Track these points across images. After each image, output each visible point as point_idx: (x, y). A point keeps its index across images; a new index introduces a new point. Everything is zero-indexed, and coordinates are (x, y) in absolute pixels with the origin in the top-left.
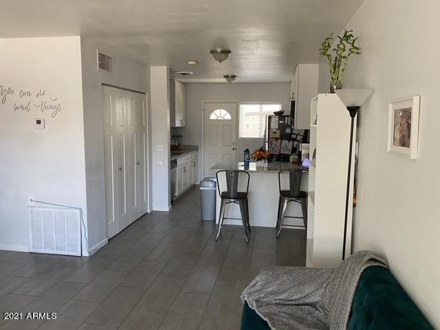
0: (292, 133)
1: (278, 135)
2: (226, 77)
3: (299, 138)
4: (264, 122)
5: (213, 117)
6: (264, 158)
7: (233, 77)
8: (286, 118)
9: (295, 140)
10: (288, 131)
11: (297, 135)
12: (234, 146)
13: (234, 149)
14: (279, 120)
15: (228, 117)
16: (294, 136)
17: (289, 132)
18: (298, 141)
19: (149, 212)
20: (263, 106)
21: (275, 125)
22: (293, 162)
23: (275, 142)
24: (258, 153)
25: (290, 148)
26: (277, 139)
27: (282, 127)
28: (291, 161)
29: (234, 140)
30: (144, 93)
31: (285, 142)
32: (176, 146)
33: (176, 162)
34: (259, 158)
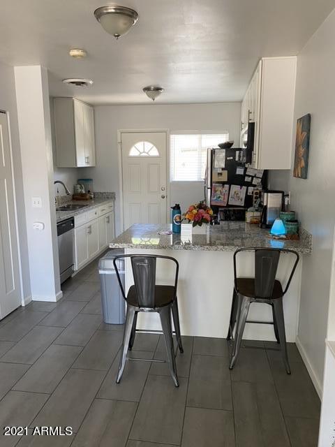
0: (245, 175)
1: (225, 178)
2: (147, 89)
3: (255, 181)
4: (205, 159)
5: (133, 152)
6: (206, 222)
7: (158, 89)
8: (237, 152)
9: (249, 184)
10: (240, 171)
11: (253, 177)
12: (164, 193)
13: (163, 197)
14: (226, 156)
15: (154, 152)
16: (247, 179)
17: (242, 173)
18: (255, 186)
19: (23, 305)
20: (204, 136)
21: (220, 163)
22: (252, 223)
23: (220, 189)
24: (195, 211)
25: (243, 196)
26: (223, 183)
27: (231, 166)
28: (248, 220)
29: (163, 184)
30: (4, 112)
31: (235, 188)
32: (82, 195)
33: (73, 222)
34: (198, 221)
